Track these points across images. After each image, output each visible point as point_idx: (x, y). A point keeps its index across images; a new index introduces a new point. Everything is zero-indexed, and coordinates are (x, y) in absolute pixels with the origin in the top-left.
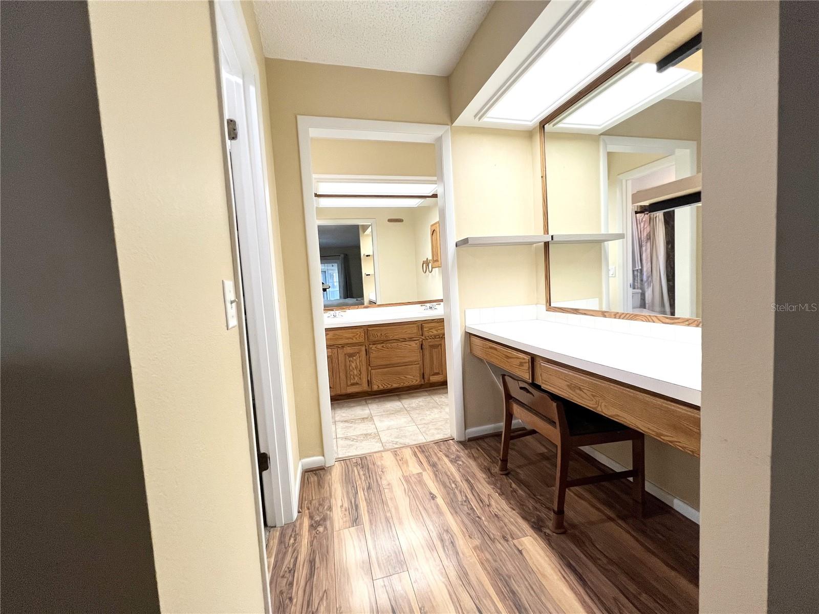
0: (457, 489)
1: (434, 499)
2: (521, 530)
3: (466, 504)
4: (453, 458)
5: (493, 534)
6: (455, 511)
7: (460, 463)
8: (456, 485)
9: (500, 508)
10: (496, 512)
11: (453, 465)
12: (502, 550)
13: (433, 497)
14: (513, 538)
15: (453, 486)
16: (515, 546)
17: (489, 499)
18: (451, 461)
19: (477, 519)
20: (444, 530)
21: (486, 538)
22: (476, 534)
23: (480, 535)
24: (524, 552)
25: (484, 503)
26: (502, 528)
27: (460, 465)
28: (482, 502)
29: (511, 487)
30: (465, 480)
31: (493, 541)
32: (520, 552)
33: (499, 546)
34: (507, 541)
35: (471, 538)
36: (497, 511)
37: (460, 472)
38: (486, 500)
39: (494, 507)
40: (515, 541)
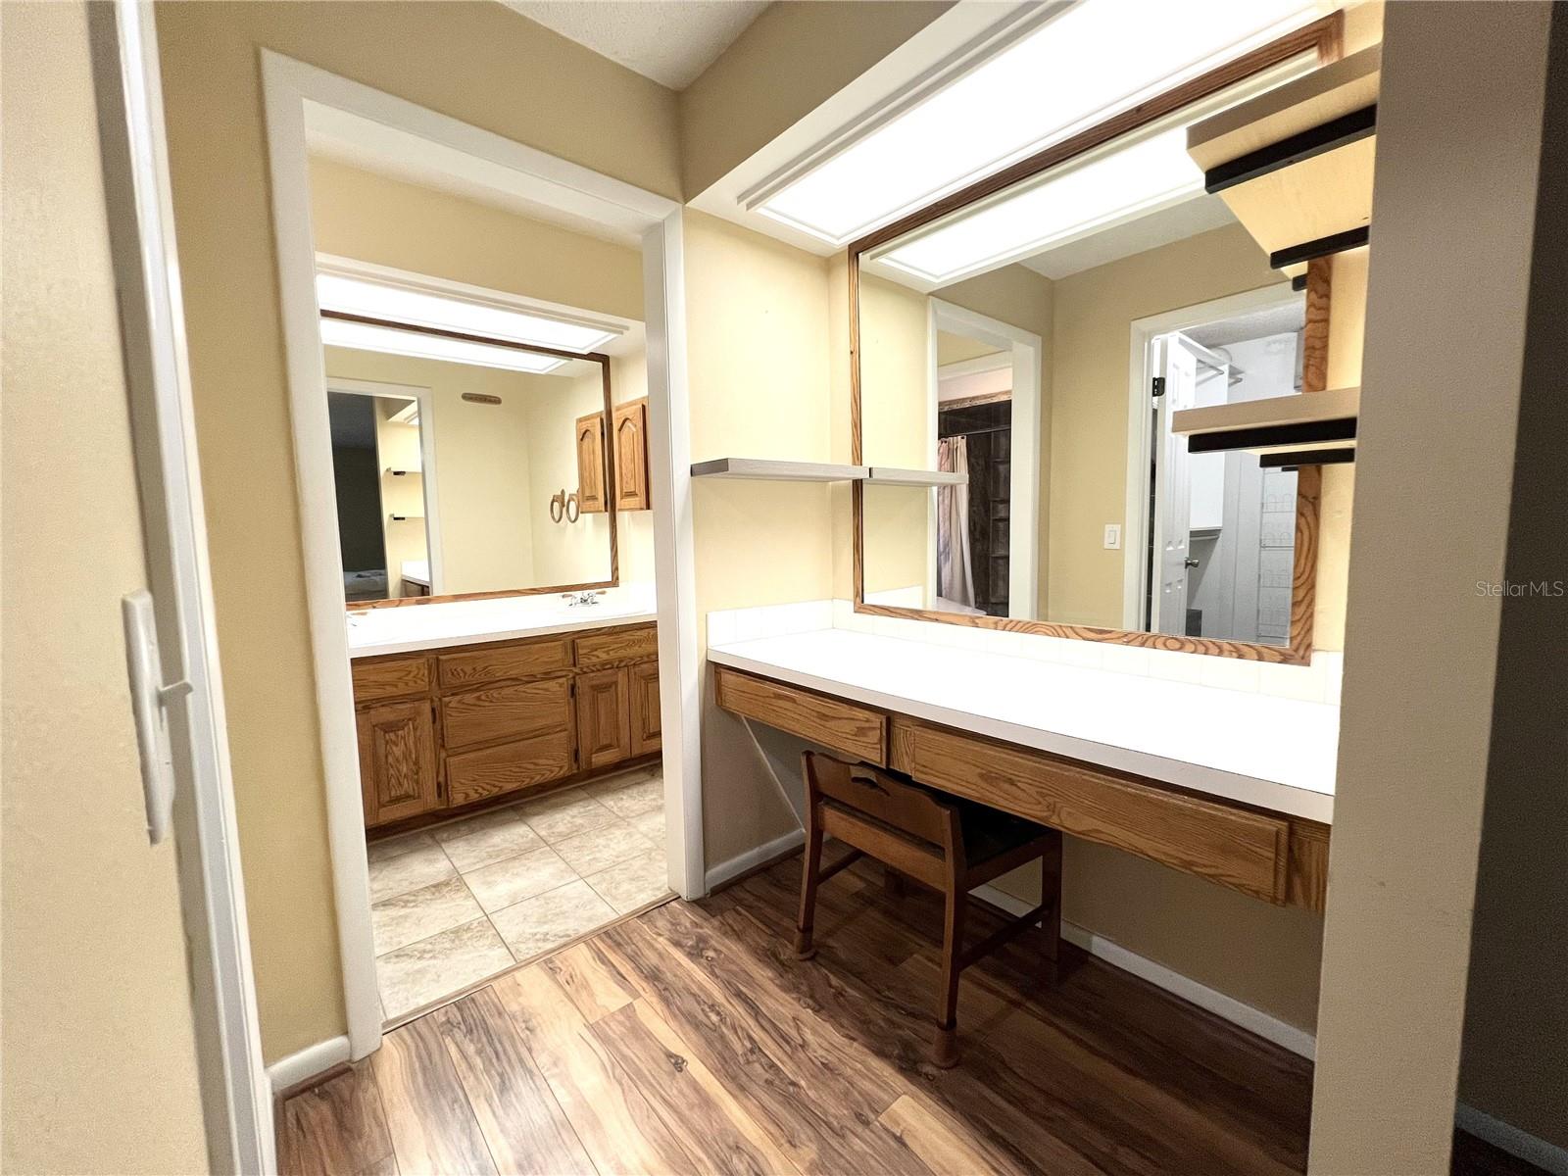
0: (725, 1024)
1: (681, 1070)
2: (883, 1085)
3: (754, 1057)
4: (692, 947)
5: (836, 1117)
6: (738, 1085)
7: (711, 954)
8: (718, 1014)
9: (825, 1045)
10: (822, 1057)
11: (699, 964)
12: (866, 1153)
13: (678, 1064)
14: (877, 1113)
15: (714, 1018)
16: (886, 1130)
17: (798, 1029)
18: (690, 955)
19: (791, 1088)
20: (730, 1148)
21: (824, 1131)
22: (804, 1133)
23: (810, 1132)
24: (908, 1140)
25: (793, 1043)
26: (847, 1094)
27: (712, 958)
28: (788, 1043)
29: (831, 986)
30: (735, 995)
31: (839, 1134)
32: (899, 1140)
33: (857, 1144)
34: (866, 1123)
35: (795, 1146)
36: (824, 1053)
37: (717, 977)
38: (793, 1033)
39: (816, 1047)
40: (883, 1118)
